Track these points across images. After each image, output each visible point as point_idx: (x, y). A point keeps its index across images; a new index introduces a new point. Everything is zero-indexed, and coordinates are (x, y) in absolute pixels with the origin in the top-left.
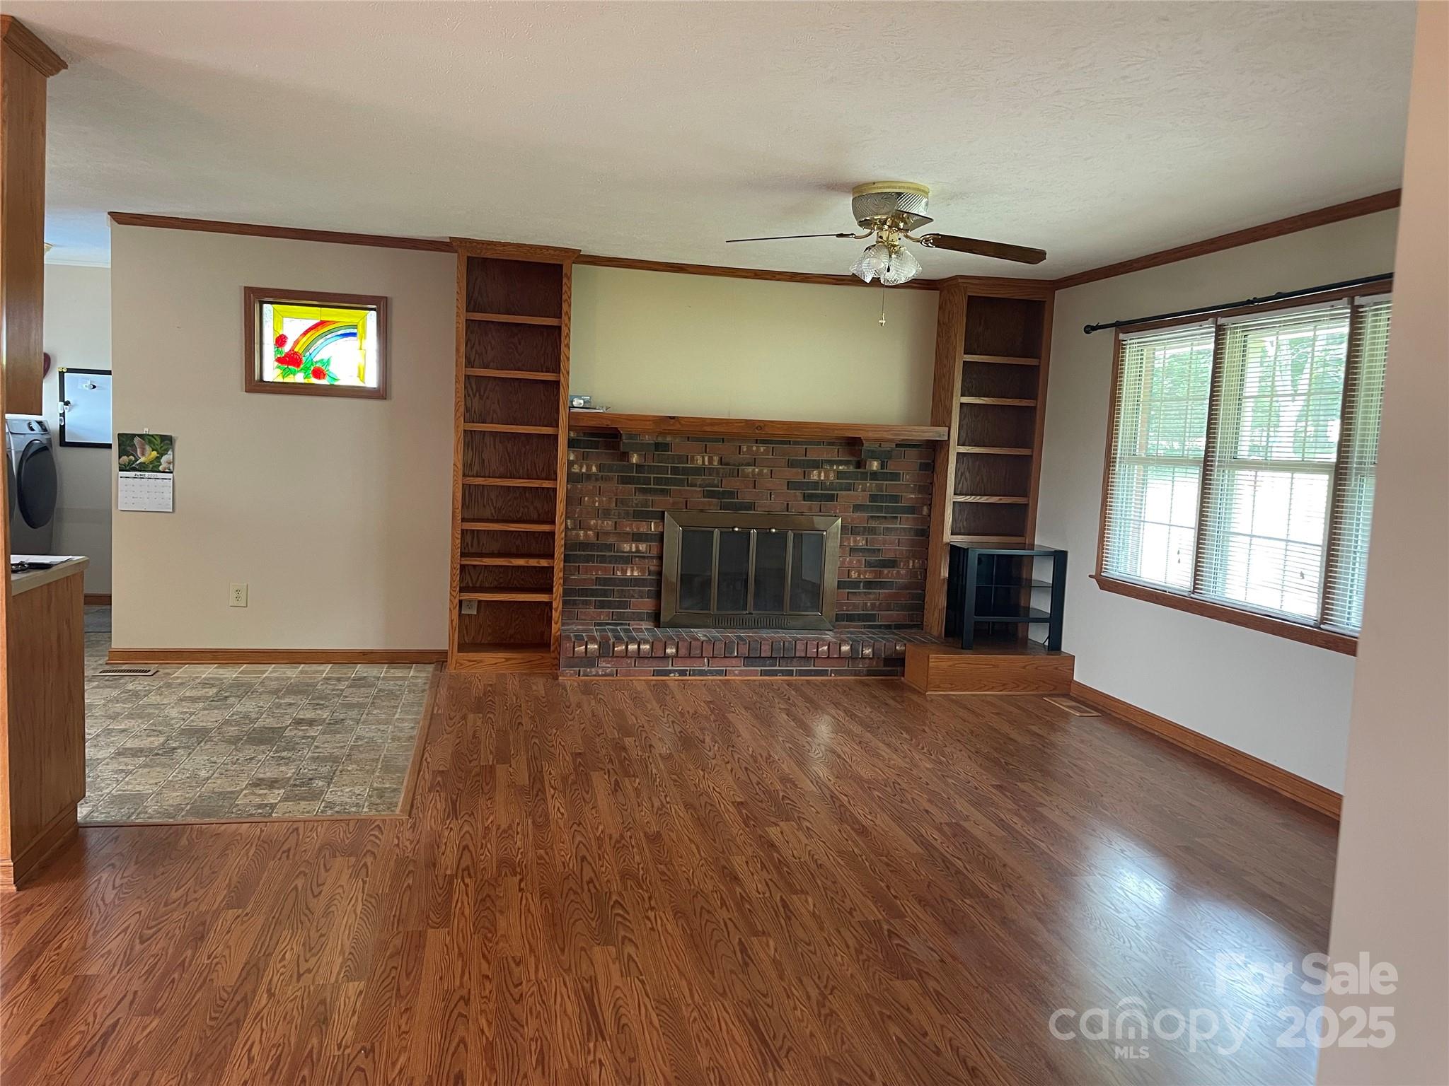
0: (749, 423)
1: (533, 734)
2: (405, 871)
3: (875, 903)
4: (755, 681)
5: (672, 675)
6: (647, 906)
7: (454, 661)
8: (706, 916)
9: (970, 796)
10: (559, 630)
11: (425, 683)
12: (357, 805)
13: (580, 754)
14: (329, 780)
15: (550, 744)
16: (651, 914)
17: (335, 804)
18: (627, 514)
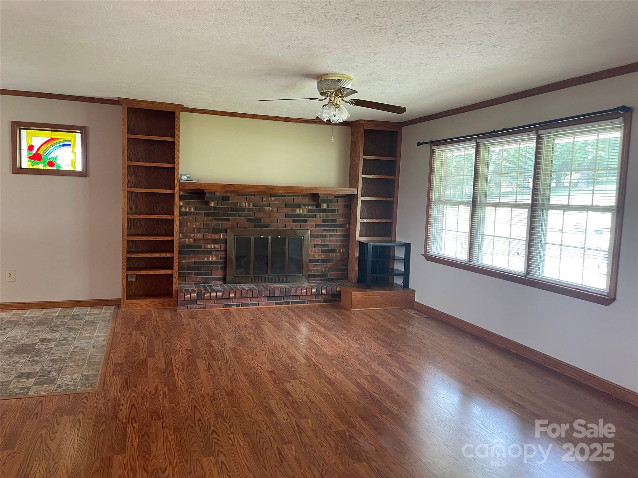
0: (267, 187)
1: (166, 340)
2: (101, 421)
3: (341, 421)
4: (273, 307)
5: (233, 306)
6: (229, 432)
7: (125, 304)
8: (259, 435)
9: (378, 361)
10: (177, 287)
11: (110, 316)
12: (74, 385)
13: (190, 350)
14: (59, 372)
15: (175, 345)
16: (231, 436)
17: (62, 385)
18: (209, 230)
